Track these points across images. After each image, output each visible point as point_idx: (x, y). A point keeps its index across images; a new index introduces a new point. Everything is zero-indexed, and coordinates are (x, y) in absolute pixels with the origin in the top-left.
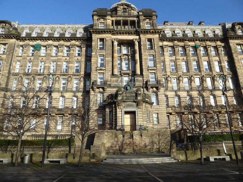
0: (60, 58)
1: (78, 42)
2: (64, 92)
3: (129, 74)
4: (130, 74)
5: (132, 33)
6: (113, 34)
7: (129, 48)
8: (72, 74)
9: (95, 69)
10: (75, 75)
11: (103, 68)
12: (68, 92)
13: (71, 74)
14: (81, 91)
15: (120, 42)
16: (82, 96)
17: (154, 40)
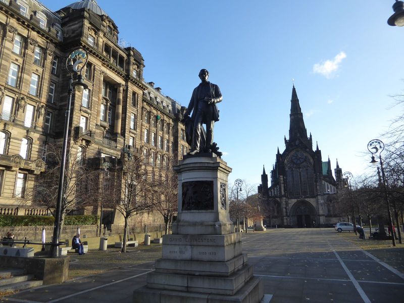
0: (8, 54)
1: (41, 39)
2: (11, 125)
3: (105, 128)
4: (107, 129)
5: (121, 75)
6: (103, 64)
7: (108, 90)
8: (27, 94)
9: (79, 108)
10: (32, 99)
11: (89, 111)
12: (19, 128)
13: (25, 94)
14: (39, 131)
15: (108, 80)
16: (39, 139)
17: (138, 95)
